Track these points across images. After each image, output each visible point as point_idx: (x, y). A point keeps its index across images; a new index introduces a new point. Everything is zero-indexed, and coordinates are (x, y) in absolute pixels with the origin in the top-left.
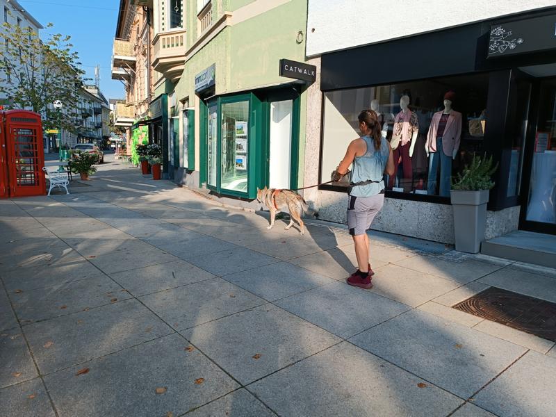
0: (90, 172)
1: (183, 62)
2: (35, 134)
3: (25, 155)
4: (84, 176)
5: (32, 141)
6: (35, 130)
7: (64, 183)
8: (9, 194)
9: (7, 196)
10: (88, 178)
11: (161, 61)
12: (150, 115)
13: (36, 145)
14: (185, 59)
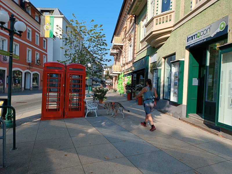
0: (104, 99)
1: (170, 32)
2: (82, 78)
3: (75, 91)
4: (101, 101)
5: (79, 82)
6: (82, 76)
7: (95, 109)
8: (64, 116)
9: (63, 117)
10: (103, 103)
11: (154, 33)
12: (133, 69)
13: (81, 85)
14: (172, 29)
